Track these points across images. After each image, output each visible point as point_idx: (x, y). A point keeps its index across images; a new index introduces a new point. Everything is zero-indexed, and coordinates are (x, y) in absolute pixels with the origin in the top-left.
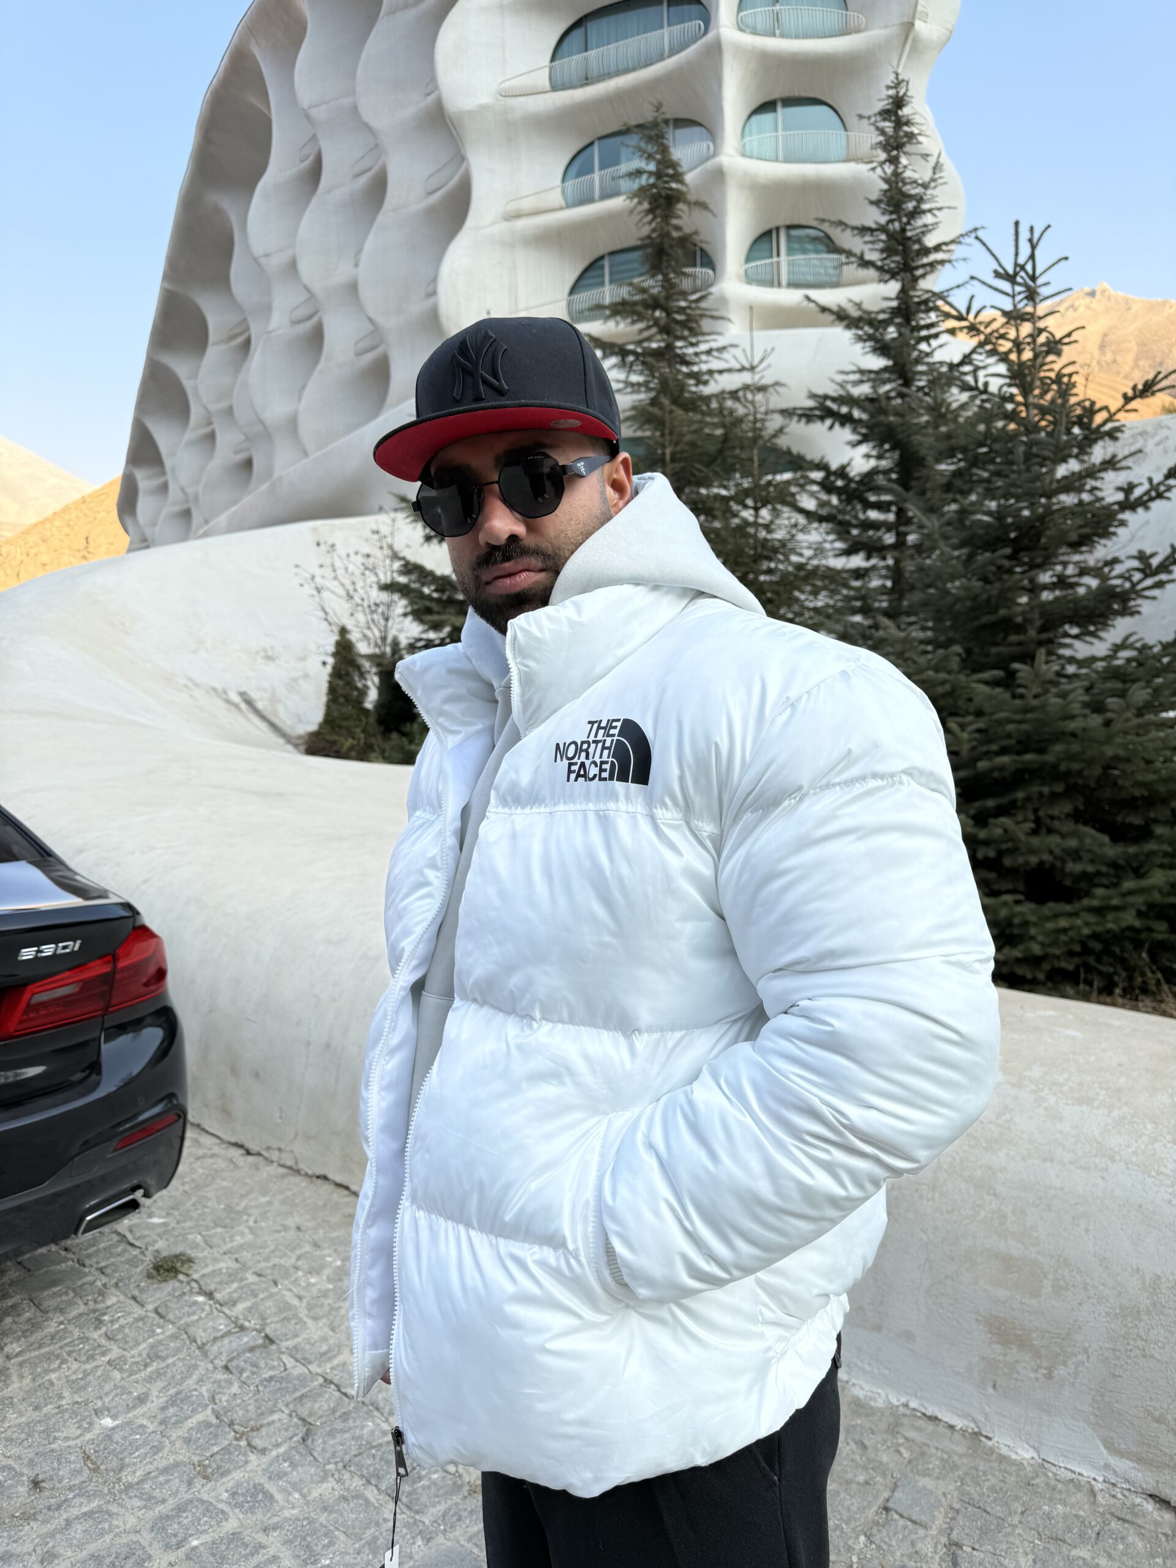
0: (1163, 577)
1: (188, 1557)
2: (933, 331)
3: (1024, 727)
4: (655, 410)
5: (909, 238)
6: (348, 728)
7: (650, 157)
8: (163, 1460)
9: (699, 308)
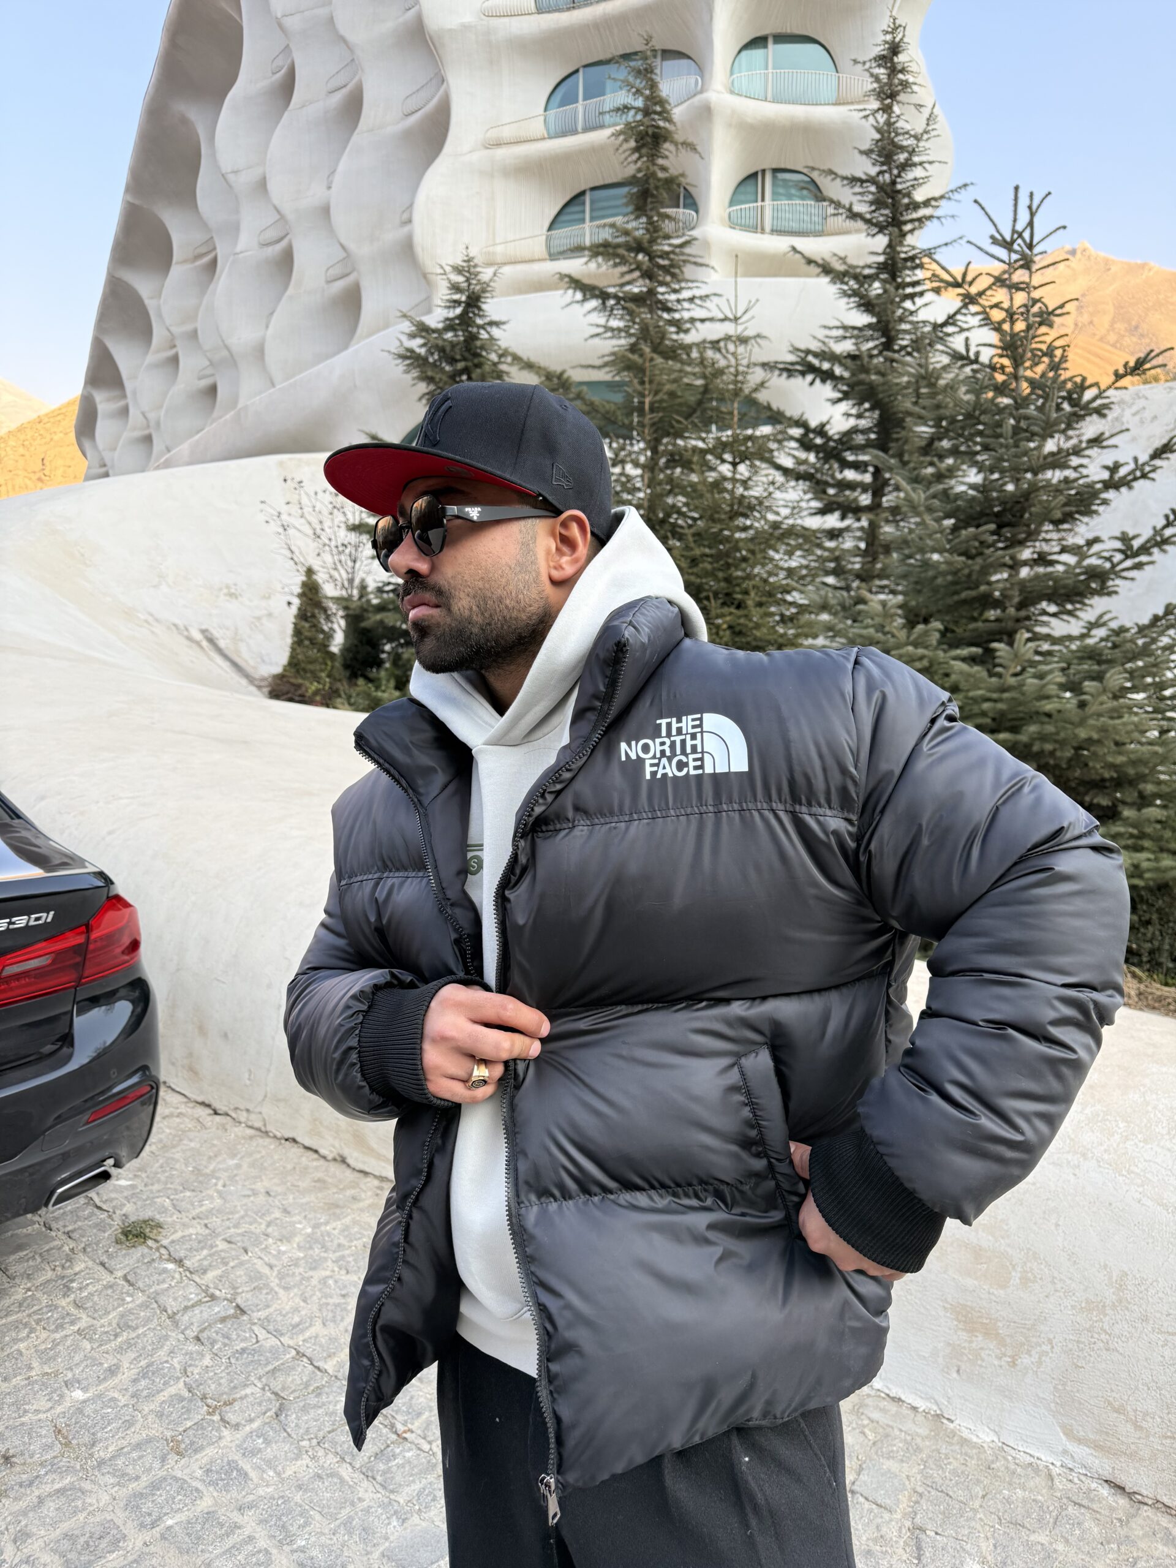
0: (1143, 558)
1: (163, 1537)
2: (918, 289)
3: (1001, 706)
4: (635, 357)
5: (899, 192)
6: (312, 672)
7: (638, 92)
8: (136, 1435)
9: (683, 254)
